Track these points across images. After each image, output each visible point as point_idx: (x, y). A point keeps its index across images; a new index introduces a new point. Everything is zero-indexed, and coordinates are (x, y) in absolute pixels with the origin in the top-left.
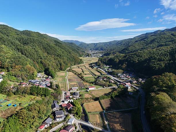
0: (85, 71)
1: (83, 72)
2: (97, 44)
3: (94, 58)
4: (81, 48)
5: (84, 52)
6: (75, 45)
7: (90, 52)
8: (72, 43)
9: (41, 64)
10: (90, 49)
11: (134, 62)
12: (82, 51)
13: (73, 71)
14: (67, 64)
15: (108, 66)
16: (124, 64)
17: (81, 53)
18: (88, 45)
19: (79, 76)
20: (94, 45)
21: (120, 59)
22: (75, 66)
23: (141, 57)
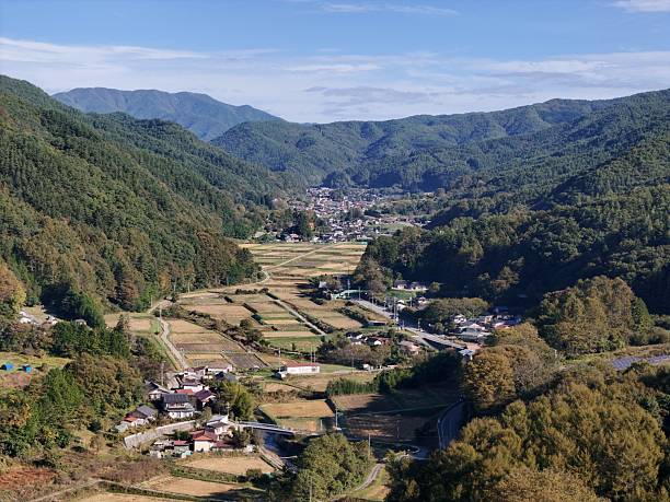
0: (272, 316)
1: (258, 319)
2: (389, 127)
3: (343, 245)
4: (240, 170)
5: (267, 201)
6: (185, 141)
7: (321, 205)
8: (159, 123)
9: (18, 260)
10: (319, 177)
11: (557, 254)
12: (249, 196)
13: (194, 317)
14: (151, 277)
15: (417, 289)
16: (507, 269)
17: (240, 211)
18: (305, 138)
19: (232, 336)
20: (366, 143)
21: (494, 240)
22: (202, 294)
23: (603, 227)
